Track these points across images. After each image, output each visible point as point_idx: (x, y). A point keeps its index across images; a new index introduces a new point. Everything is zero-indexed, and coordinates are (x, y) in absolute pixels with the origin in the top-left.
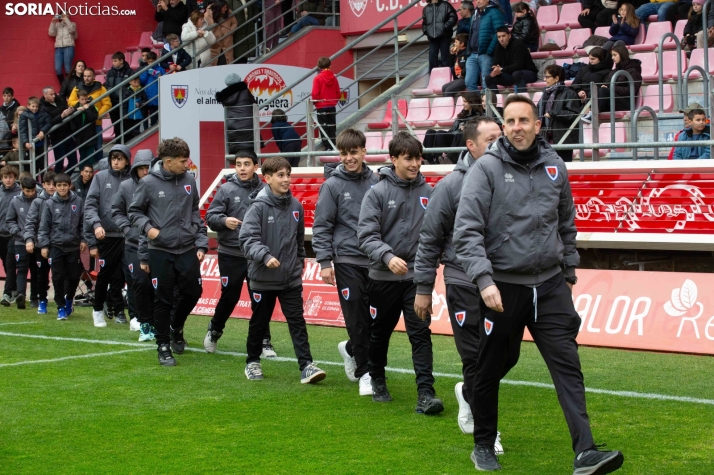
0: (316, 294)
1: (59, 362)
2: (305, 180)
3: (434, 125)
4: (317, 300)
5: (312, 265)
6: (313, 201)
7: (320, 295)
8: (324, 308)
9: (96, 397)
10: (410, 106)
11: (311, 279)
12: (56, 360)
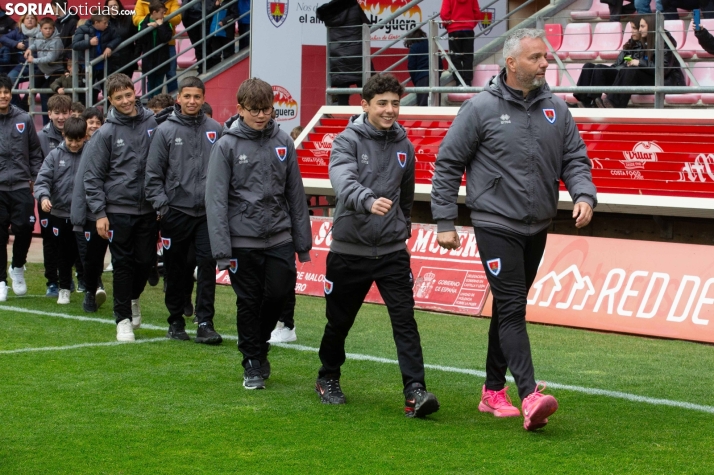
0: (429, 271)
1: (68, 351)
2: (424, 123)
3: (594, 57)
4: (430, 278)
5: (425, 233)
6: (432, 151)
7: (434, 271)
8: (438, 289)
10: (566, 32)
11: (423, 250)
12: (67, 347)
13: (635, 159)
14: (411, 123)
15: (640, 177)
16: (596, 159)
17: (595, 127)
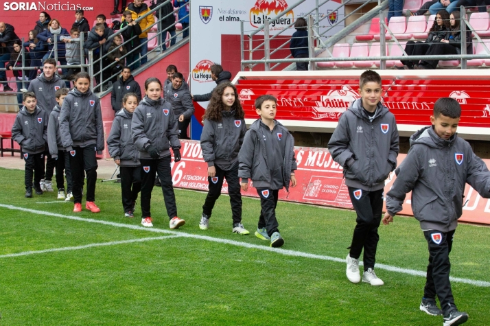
0: (317, 178)
2: (306, 81)
4: (317, 183)
5: (313, 153)
6: (313, 99)
7: (320, 179)
8: (323, 191)
11: (312, 165)
14: (298, 81)
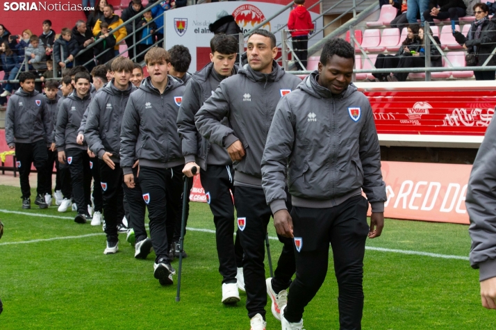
1: (83, 238)
3: (383, 50)
9: (112, 267)
10: (364, 35)
12: (80, 236)
13: (415, 113)
15: (419, 124)
16: (391, 114)
17: (388, 94)
